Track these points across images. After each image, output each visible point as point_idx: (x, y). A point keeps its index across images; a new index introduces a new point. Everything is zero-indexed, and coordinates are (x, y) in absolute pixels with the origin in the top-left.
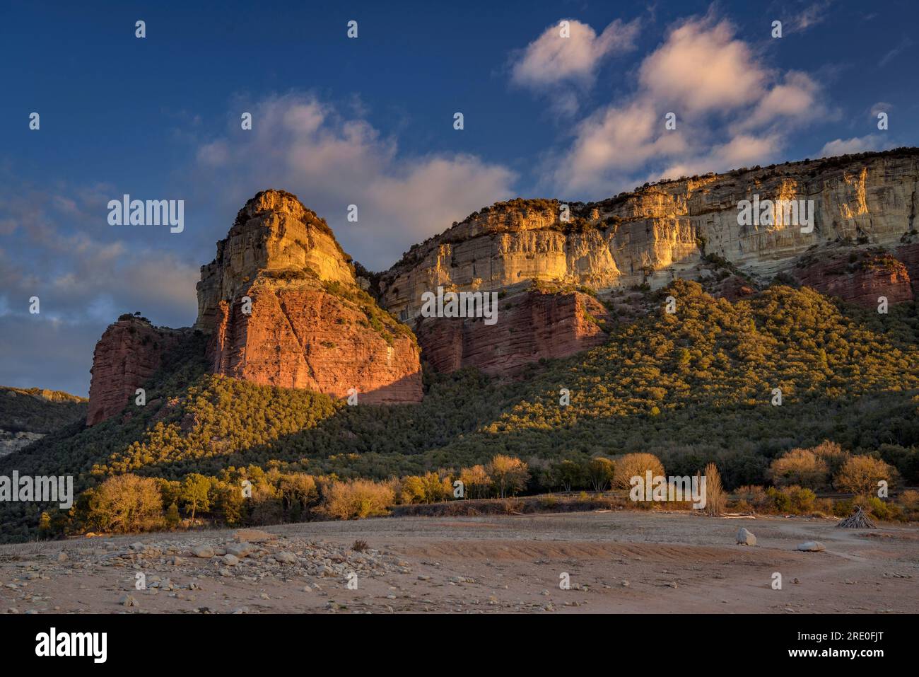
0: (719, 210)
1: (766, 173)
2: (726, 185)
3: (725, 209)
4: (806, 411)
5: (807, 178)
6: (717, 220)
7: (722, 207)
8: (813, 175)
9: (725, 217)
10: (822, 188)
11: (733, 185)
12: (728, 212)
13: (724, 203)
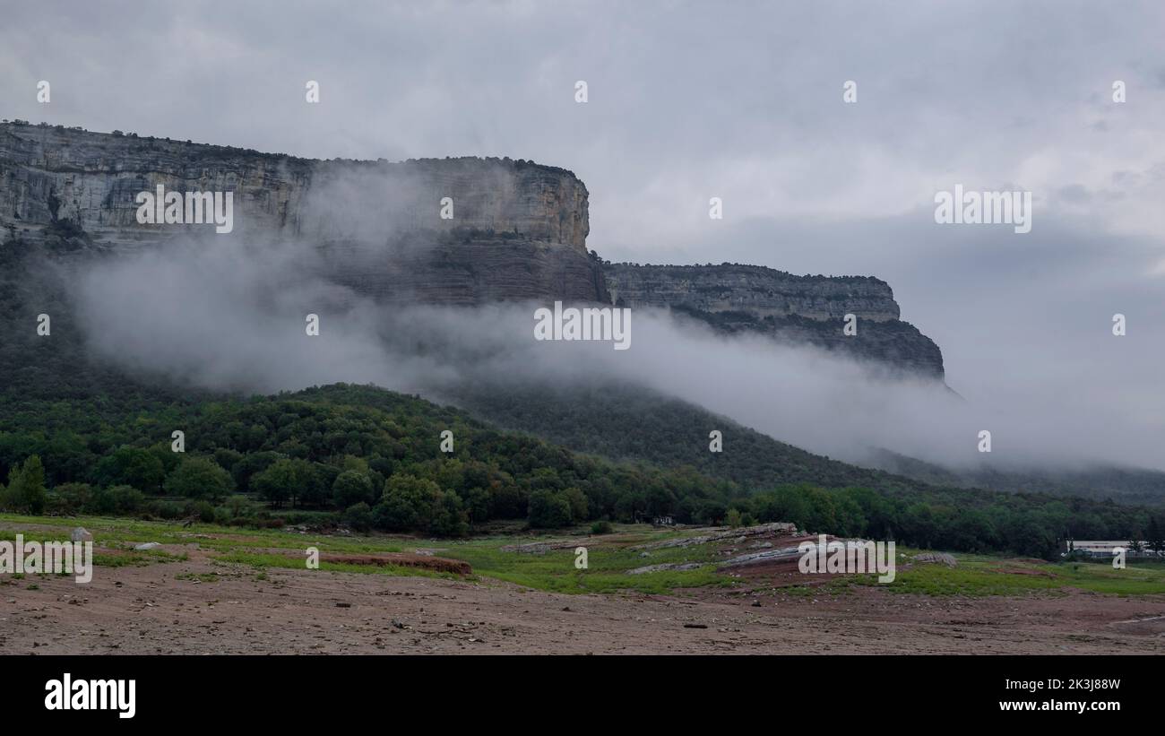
0: (83, 172)
1: (143, 143)
2: (96, 146)
3: (90, 173)
4: (145, 408)
5: (185, 160)
6: (78, 182)
7: (87, 169)
8: (193, 159)
9: (87, 181)
10: (200, 176)
11: (103, 148)
12: (93, 176)
13: (90, 165)
